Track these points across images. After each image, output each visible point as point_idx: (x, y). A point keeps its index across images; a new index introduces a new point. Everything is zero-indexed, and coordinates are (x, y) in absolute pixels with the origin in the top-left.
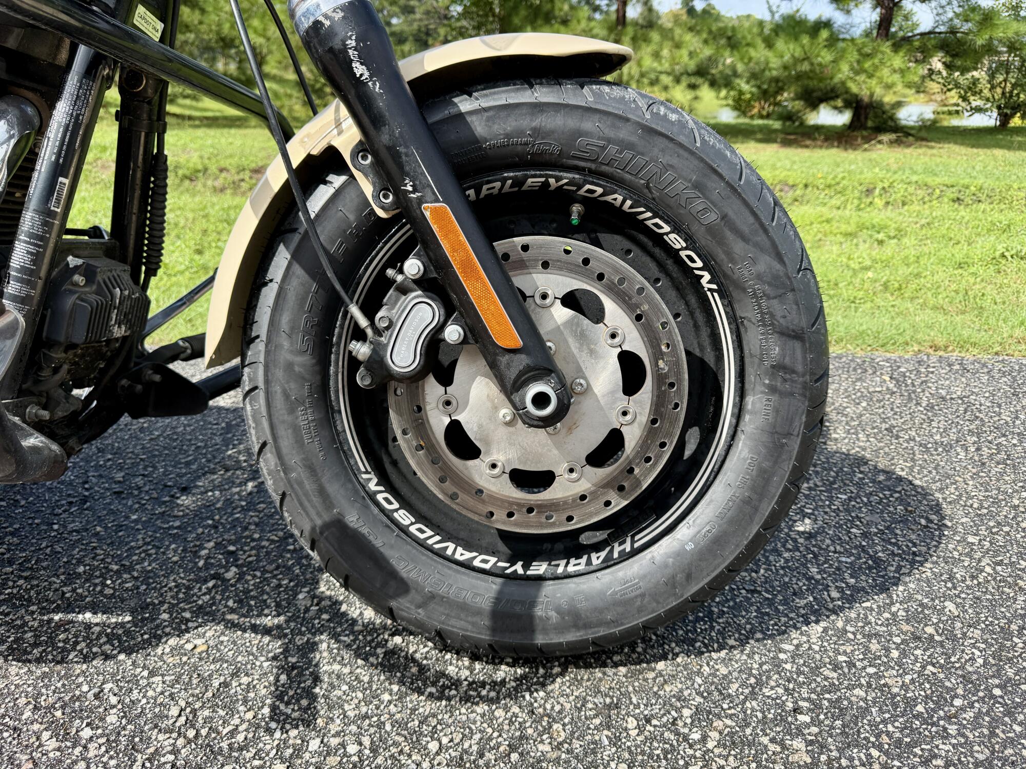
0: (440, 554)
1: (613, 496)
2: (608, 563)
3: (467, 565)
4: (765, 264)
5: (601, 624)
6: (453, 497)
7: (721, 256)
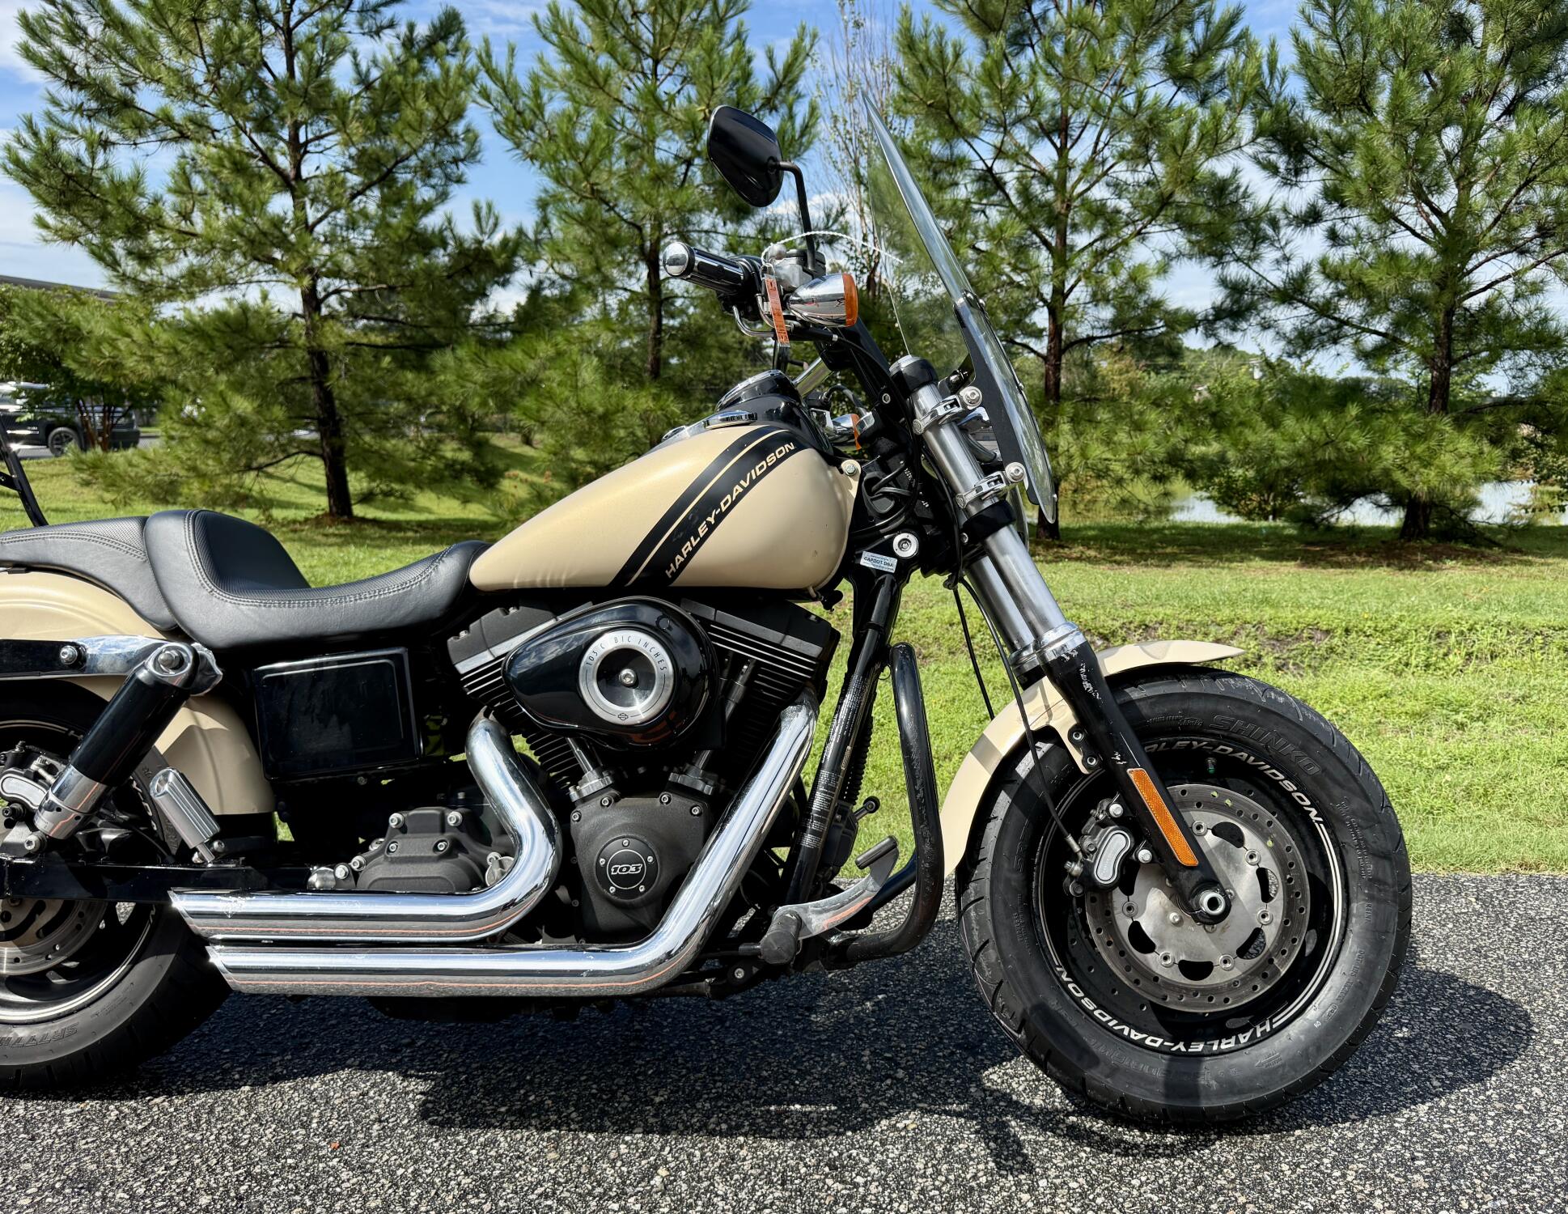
0: (1119, 1034)
1: (1258, 982)
2: (1254, 1042)
3: (1140, 1044)
4: (1357, 803)
5: (1252, 1090)
6: (1137, 982)
7: (1324, 797)
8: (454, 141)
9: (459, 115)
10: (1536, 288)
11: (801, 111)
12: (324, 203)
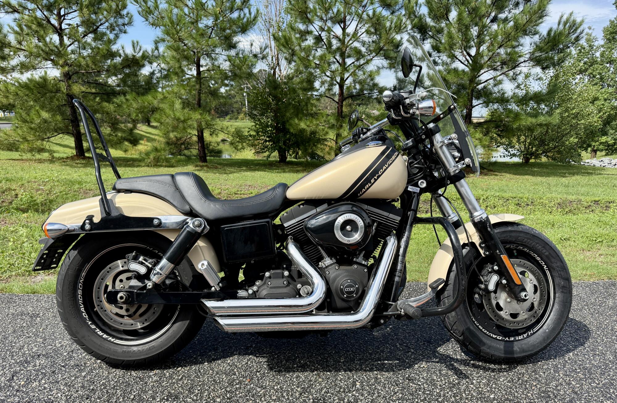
8: (122, 17)
9: (124, 7)
10: (500, 82)
11: (253, 12)
12: (73, 39)
